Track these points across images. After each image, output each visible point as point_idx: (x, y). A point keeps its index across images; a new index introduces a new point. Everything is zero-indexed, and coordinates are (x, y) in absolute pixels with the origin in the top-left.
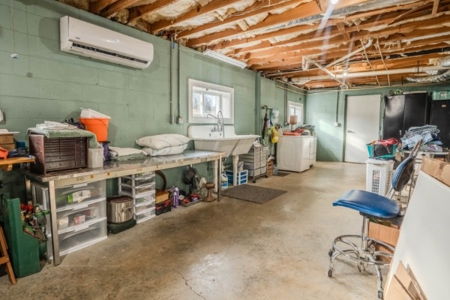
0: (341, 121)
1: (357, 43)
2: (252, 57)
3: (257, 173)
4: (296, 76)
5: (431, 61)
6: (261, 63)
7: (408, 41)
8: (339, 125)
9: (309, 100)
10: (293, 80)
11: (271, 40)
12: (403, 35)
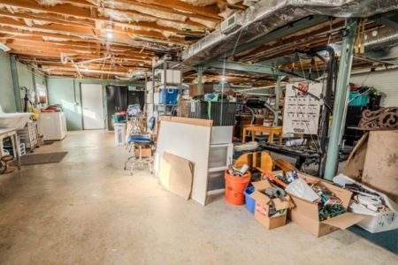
0: (78, 101)
1: (102, 54)
2: (14, 43)
3: (32, 144)
4: (45, 64)
5: (130, 70)
6: (19, 49)
7: (126, 60)
8: (77, 104)
9: (49, 84)
10: (43, 67)
11: (45, 38)
12: (125, 57)
